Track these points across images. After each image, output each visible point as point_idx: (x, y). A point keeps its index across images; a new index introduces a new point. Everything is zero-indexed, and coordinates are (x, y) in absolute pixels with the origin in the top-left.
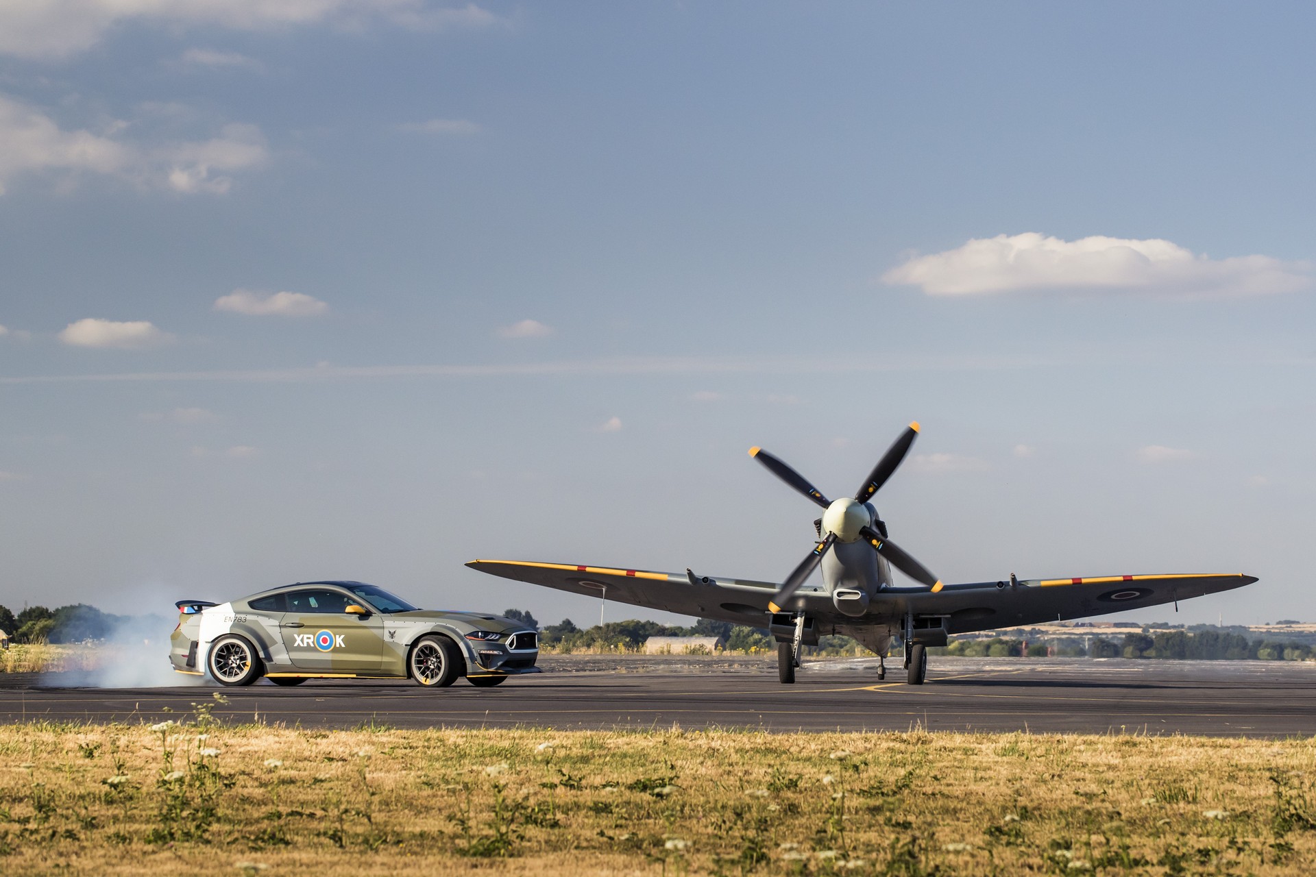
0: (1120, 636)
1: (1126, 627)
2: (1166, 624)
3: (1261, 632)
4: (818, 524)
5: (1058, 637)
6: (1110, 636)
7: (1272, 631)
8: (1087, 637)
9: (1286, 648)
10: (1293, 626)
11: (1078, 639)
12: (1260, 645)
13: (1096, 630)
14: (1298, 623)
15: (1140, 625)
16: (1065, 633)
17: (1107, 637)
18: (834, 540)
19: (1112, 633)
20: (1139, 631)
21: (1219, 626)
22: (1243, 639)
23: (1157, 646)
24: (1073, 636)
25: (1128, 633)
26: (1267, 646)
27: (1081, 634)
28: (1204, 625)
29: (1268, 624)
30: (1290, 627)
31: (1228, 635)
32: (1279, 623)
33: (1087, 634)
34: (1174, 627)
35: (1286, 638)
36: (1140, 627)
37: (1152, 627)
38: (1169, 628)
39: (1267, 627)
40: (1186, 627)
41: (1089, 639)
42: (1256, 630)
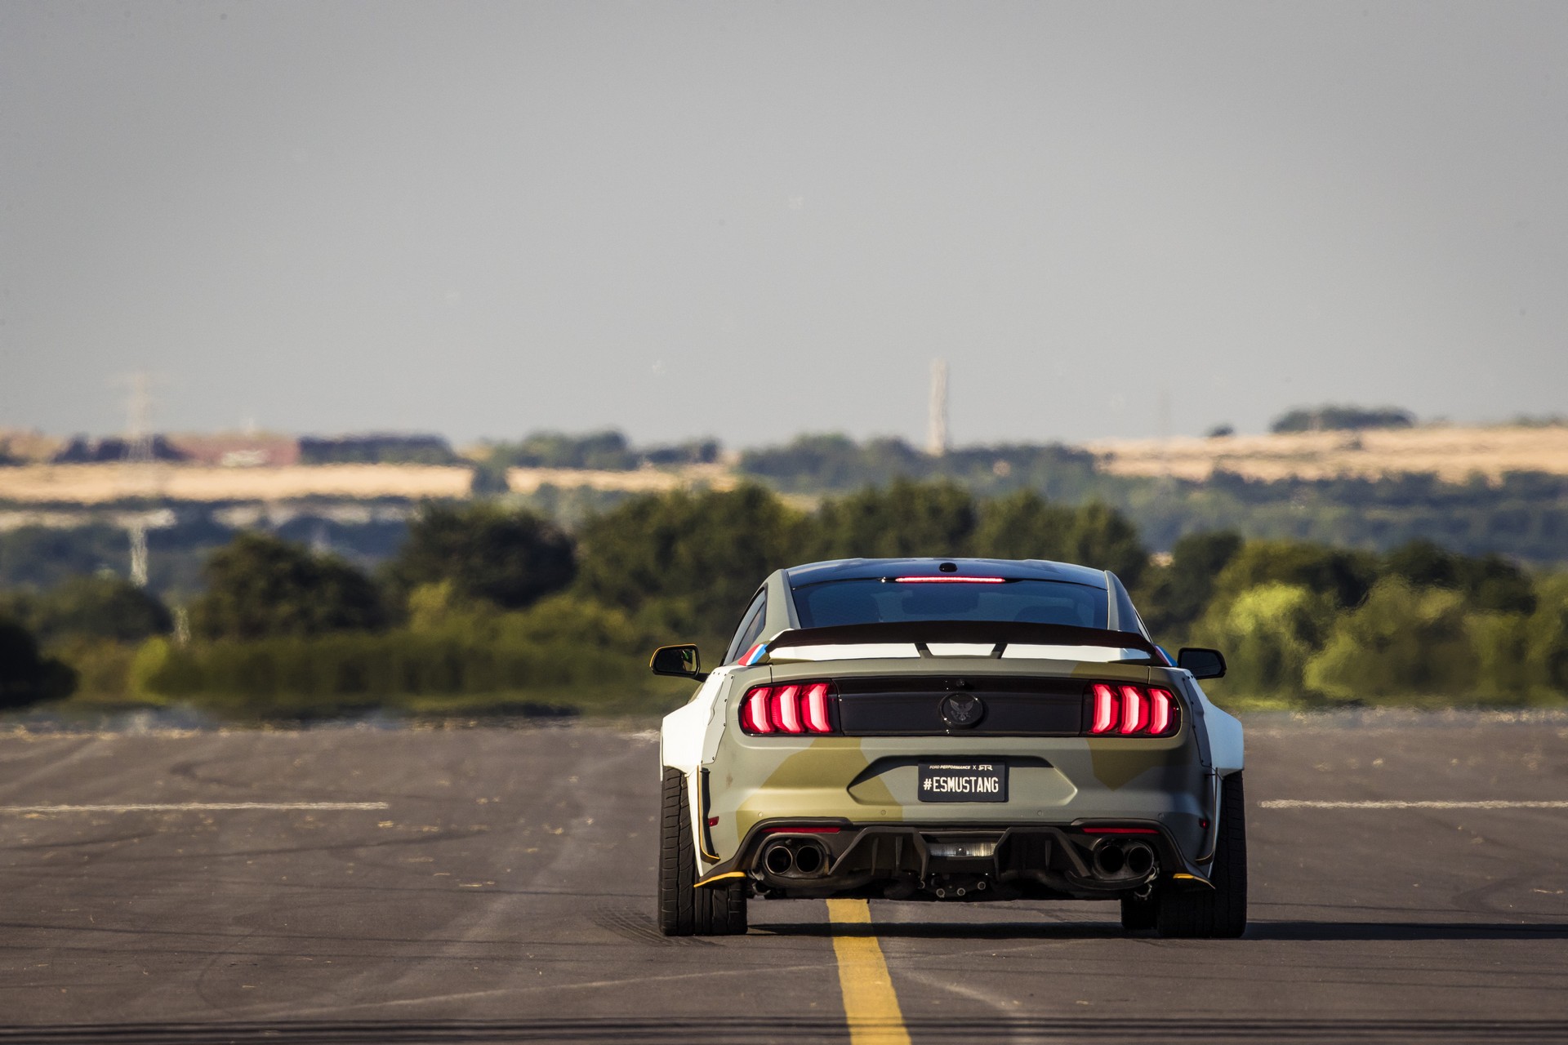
6: (280, 516)
7: (1252, 470)
8: (136, 524)
11: (85, 533)
12: (1217, 565)
13: (191, 484)
14: (1395, 420)
17: (263, 522)
19: (292, 500)
20: (451, 483)
21: (934, 447)
22: (1118, 529)
23: (603, 572)
24: (51, 520)
26: (1263, 573)
27: (100, 507)
28: (898, 450)
29: (1222, 432)
30: (1358, 447)
31: (1032, 505)
32: (1292, 423)
33: (134, 504)
34: (665, 458)
37: (528, 460)
38: (630, 463)
39: (1221, 446)
40: (731, 454)
41: (155, 538)
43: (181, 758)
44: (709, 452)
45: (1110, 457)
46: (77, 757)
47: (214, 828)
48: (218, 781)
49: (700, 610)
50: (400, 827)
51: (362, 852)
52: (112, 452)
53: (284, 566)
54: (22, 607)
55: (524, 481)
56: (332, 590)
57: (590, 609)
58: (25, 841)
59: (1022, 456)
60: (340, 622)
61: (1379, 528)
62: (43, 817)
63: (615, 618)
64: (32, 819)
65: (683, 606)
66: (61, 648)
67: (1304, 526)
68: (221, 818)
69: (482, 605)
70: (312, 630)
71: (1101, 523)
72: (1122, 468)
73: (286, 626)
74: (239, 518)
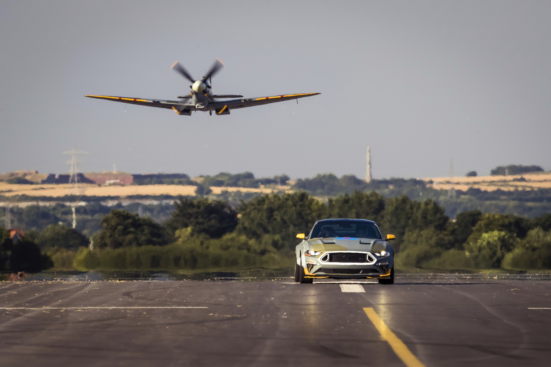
0: (147, 202)
1: (161, 183)
2: (250, 176)
3: (460, 193)
4: (191, 87)
5: (11, 205)
6: (126, 203)
7: (483, 188)
8: (73, 205)
9: (531, 227)
10: (527, 176)
12: (474, 222)
13: (91, 191)
14: (537, 170)
15: (193, 178)
16: (25, 198)
17: (119, 205)
18: (196, 93)
19: (130, 197)
20: (189, 191)
21: (367, 179)
22: (437, 209)
23: (247, 224)
24: (41, 204)
25: (180, 197)
26: (489, 227)
27: (58, 199)
28: (354, 180)
29: (473, 174)
30: (523, 180)
31: (405, 200)
33: (72, 198)
34: (267, 182)
35: (512, 203)
36: (191, 183)
37: (219, 184)
38: (255, 184)
39: (472, 179)
40: (292, 182)
41: (78, 210)
42: (447, 187)
43: (124, 290)
44: (284, 180)
45: (431, 182)
46: (87, 289)
47: (148, 316)
48: (141, 298)
49: (283, 239)
50: (216, 315)
51: (206, 324)
52: (64, 179)
53: (130, 221)
54: (33, 236)
55: (217, 190)
56: (147, 231)
57: (243, 238)
58: (81, 320)
59: (398, 182)
60: (149, 242)
61: (530, 209)
62: (83, 311)
63: (252, 242)
64: (79, 312)
65: (277, 237)
66: (48, 252)
67: (503, 209)
68: (149, 311)
69: (202, 236)
70: (139, 245)
71: (430, 207)
72: (436, 187)
73: (130, 243)
74: (110, 204)
